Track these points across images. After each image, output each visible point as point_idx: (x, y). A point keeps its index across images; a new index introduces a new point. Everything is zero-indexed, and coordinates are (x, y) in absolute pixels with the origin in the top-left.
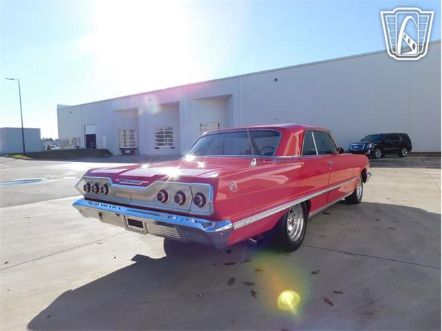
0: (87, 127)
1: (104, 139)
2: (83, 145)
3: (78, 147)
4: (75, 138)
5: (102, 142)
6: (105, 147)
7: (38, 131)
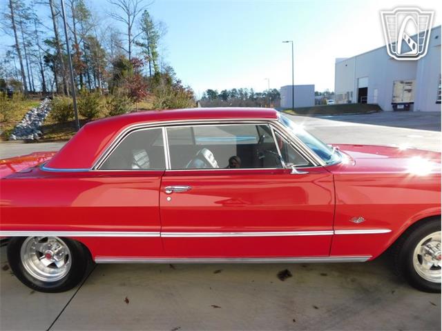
0: (361, 80)
1: (376, 92)
2: (354, 100)
3: (350, 102)
4: (348, 93)
5: (373, 96)
6: (375, 102)
7: (313, 86)
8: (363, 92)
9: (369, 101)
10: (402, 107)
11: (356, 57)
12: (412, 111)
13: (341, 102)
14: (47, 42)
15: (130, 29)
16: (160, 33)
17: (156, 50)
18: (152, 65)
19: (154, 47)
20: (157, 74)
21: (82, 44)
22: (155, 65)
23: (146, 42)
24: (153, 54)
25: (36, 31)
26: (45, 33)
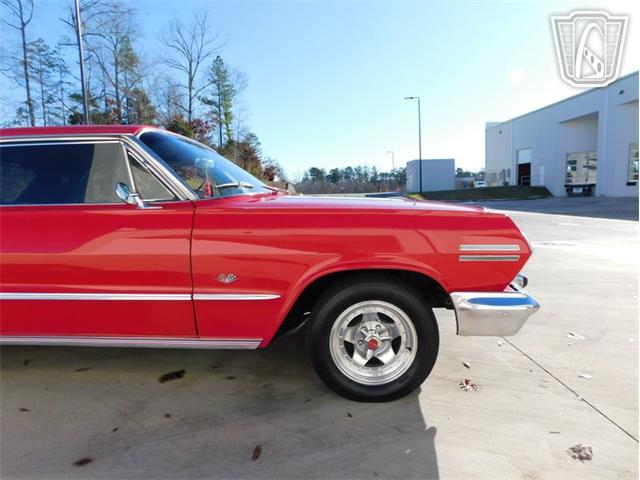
0: (520, 152)
1: (542, 169)
2: (513, 181)
3: (506, 183)
4: (504, 171)
5: (539, 176)
6: (541, 183)
7: (451, 162)
8: (524, 170)
9: (533, 183)
10: (580, 190)
11: (513, 120)
12: (594, 196)
13: (494, 185)
14: (75, 97)
15: (191, 80)
16: (236, 87)
17: (231, 109)
18: (224, 131)
19: (228, 106)
20: (231, 142)
21: (125, 100)
22: (228, 131)
23: (216, 99)
24: (226, 114)
25: (61, 82)
26: (74, 84)
